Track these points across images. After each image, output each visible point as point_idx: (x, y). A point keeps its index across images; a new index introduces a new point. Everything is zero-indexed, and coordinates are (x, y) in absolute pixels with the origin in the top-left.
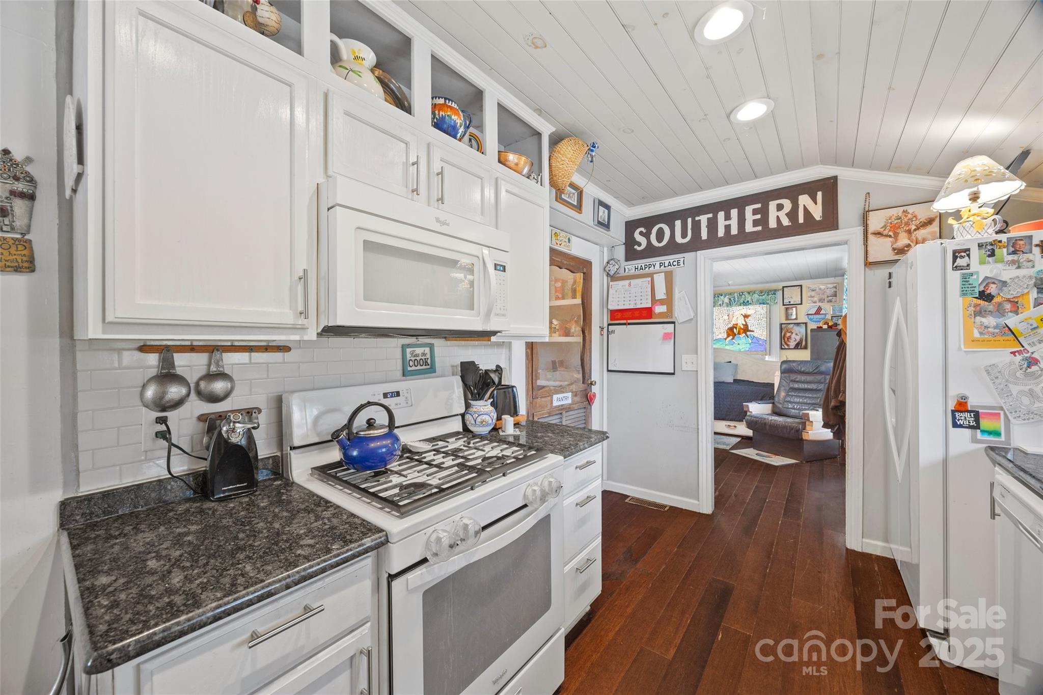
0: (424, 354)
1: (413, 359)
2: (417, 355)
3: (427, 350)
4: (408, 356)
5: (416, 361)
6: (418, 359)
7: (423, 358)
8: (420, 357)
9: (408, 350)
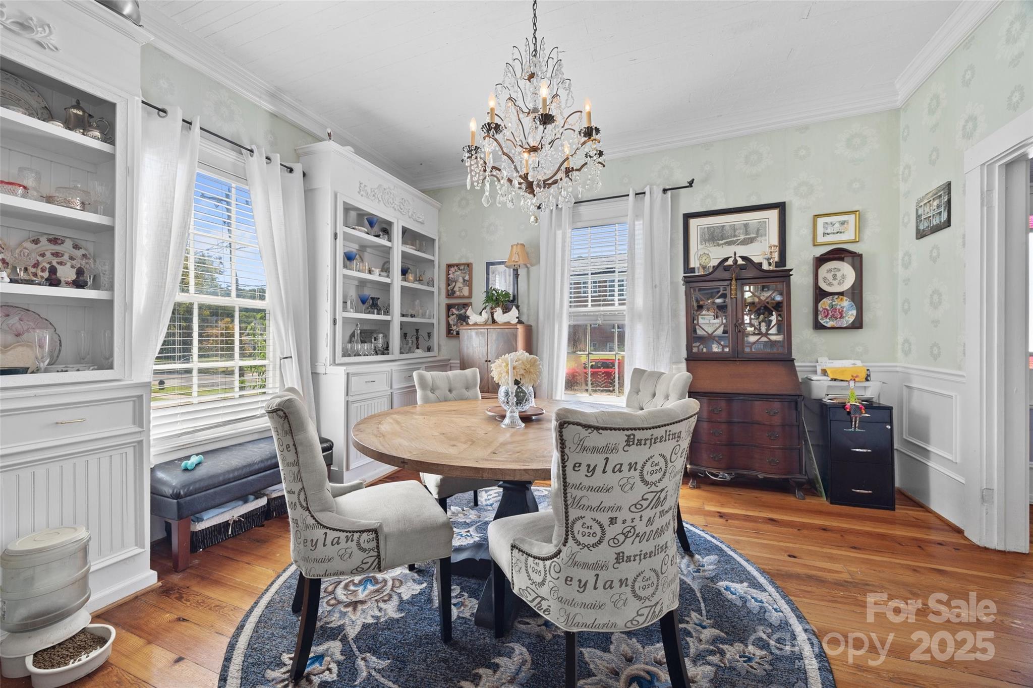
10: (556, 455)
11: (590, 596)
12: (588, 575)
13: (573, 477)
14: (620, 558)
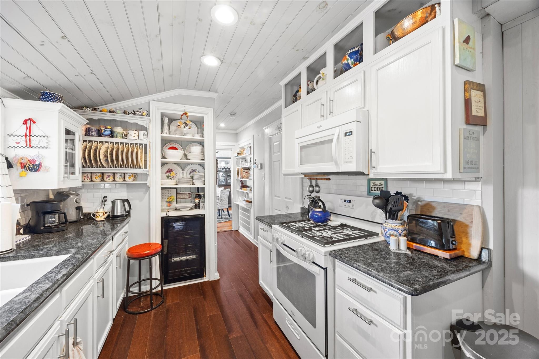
0: (380, 184)
1: (374, 186)
2: (377, 185)
3: (383, 182)
4: (371, 185)
5: (375, 188)
6: (377, 187)
7: (380, 186)
8: (378, 186)
9: (372, 182)
10: (220, 194)
11: (223, 206)
12: (223, 204)
13: (222, 195)
14: (225, 202)
